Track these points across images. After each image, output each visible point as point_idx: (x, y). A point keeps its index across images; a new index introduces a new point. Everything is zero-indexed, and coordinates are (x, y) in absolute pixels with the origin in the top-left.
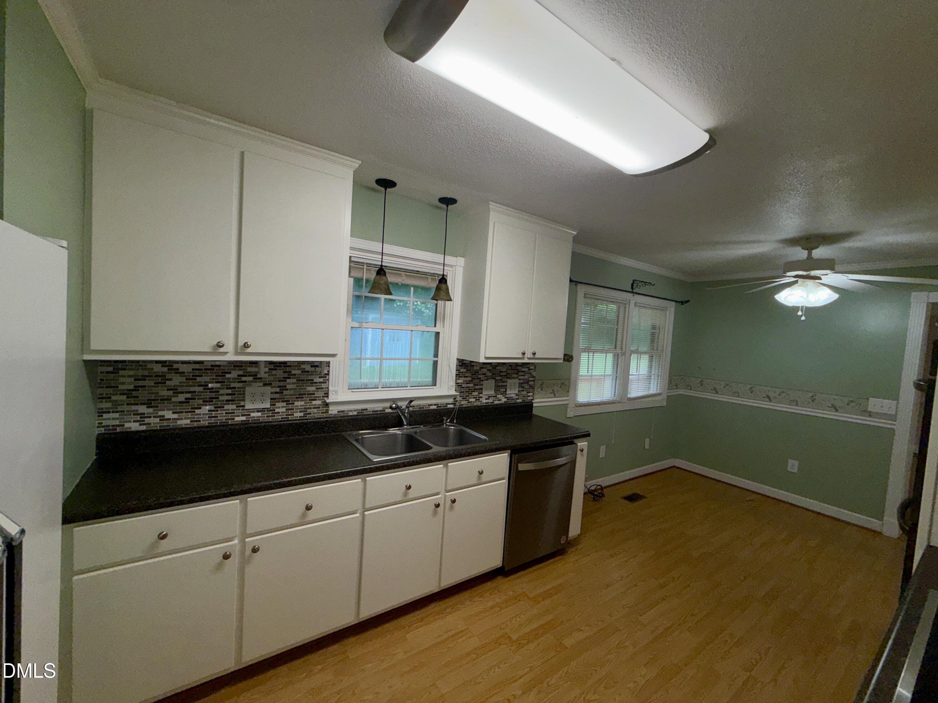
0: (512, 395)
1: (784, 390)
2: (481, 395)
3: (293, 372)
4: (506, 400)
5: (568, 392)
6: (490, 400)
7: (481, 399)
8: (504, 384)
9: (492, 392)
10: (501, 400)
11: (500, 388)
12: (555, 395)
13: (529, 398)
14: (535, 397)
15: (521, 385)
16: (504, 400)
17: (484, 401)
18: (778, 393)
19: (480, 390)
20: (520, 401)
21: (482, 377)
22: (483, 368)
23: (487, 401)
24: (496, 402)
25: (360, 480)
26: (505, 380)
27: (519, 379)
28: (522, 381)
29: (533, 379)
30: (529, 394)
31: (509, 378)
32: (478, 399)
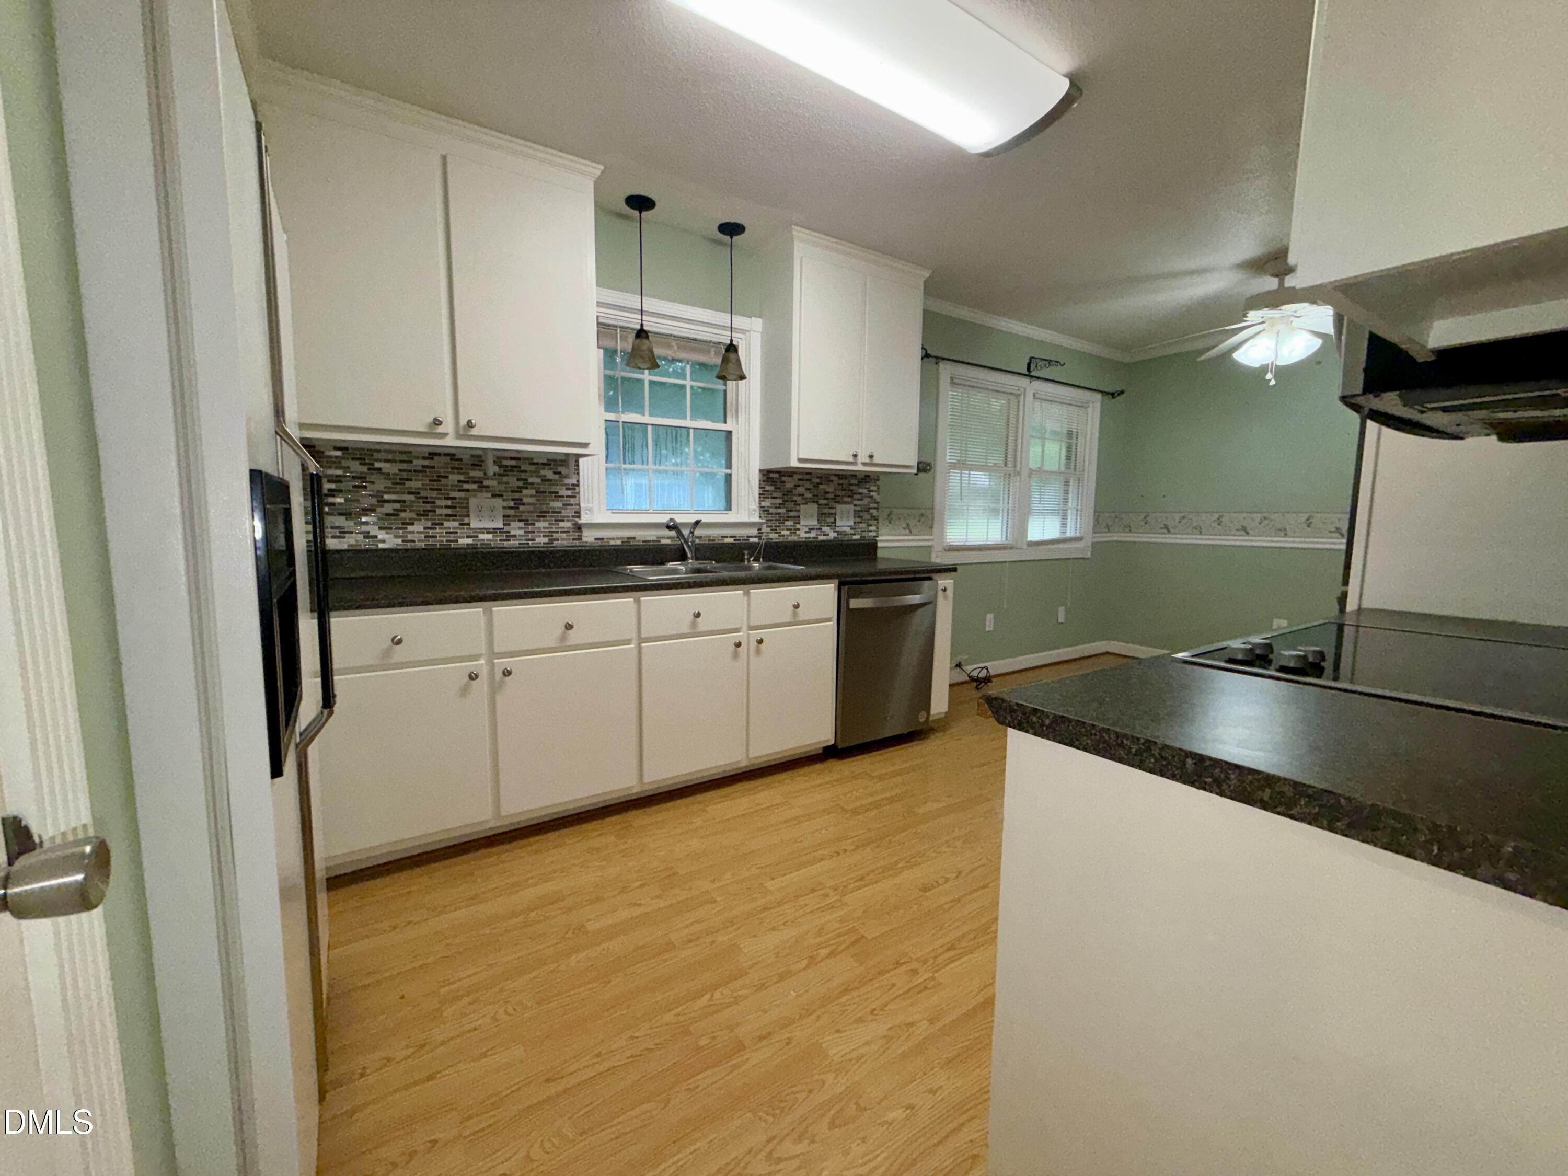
0: (844, 529)
1: (1266, 515)
2: (798, 526)
3: (530, 480)
4: (835, 534)
5: (931, 527)
6: (813, 534)
7: (798, 532)
8: (832, 511)
9: (814, 522)
10: (828, 535)
11: (826, 517)
12: (911, 532)
13: (871, 534)
14: (880, 532)
15: (857, 514)
16: (832, 535)
17: (803, 535)
18: (1258, 520)
19: (797, 519)
20: (857, 537)
21: (798, 499)
22: (799, 486)
23: (807, 535)
24: (821, 538)
25: (632, 600)
26: (832, 504)
27: (855, 505)
28: (858, 508)
29: (875, 505)
30: (871, 528)
31: (838, 502)
32: (794, 531)
